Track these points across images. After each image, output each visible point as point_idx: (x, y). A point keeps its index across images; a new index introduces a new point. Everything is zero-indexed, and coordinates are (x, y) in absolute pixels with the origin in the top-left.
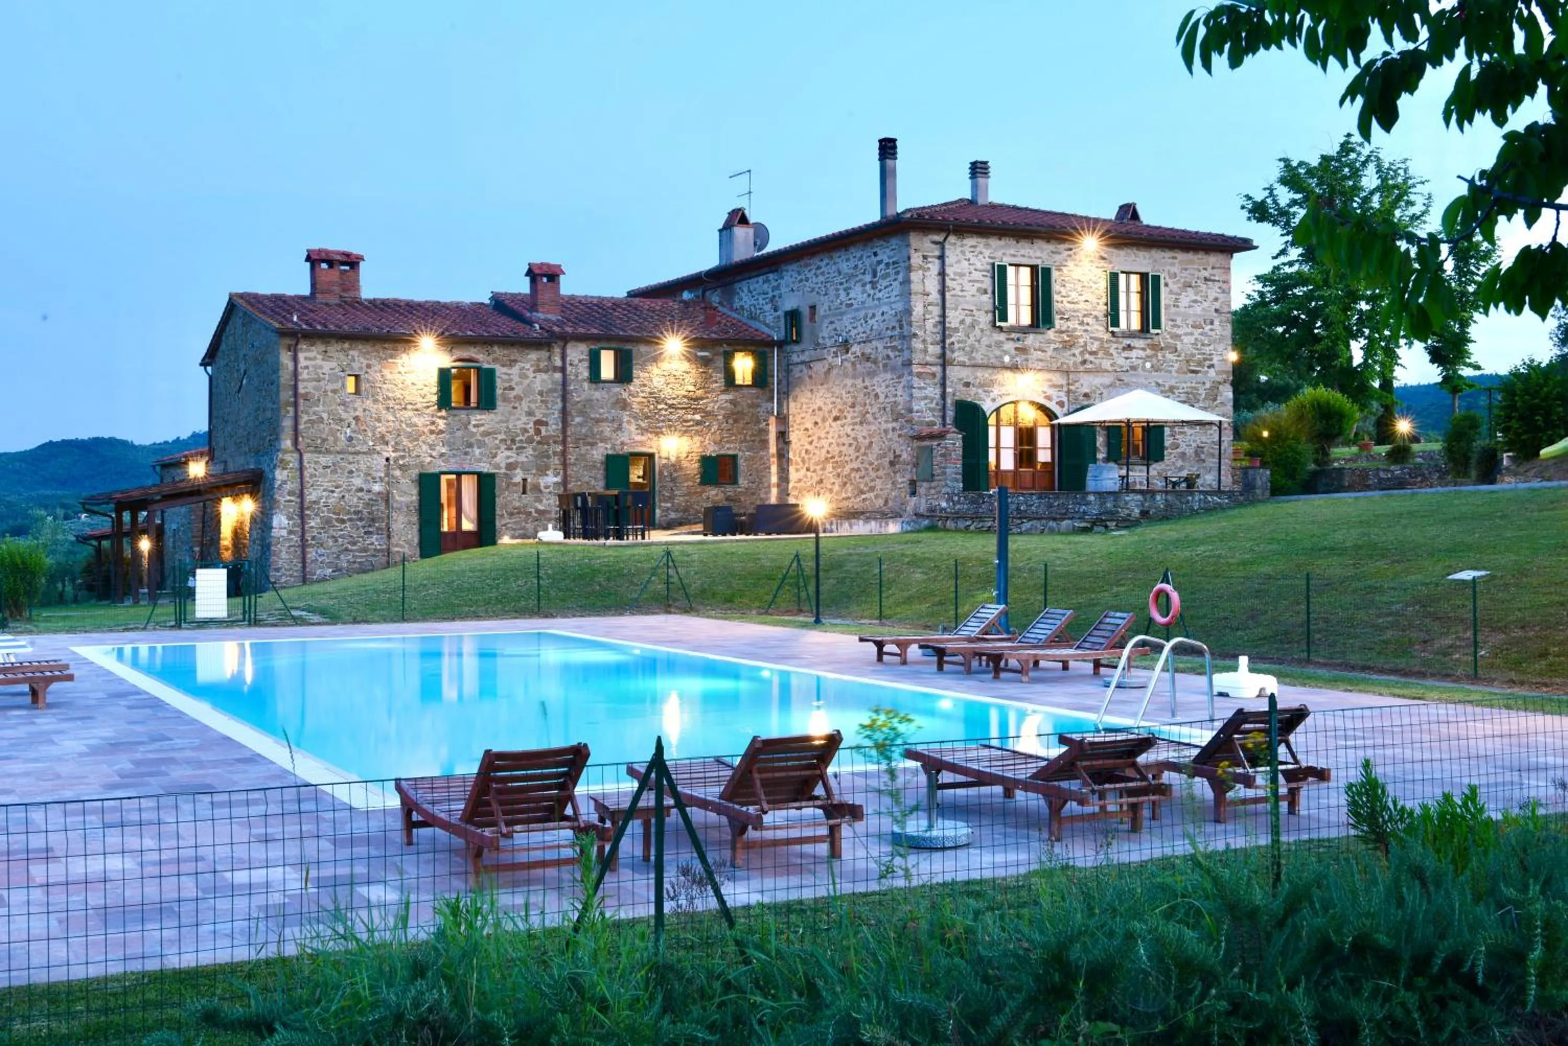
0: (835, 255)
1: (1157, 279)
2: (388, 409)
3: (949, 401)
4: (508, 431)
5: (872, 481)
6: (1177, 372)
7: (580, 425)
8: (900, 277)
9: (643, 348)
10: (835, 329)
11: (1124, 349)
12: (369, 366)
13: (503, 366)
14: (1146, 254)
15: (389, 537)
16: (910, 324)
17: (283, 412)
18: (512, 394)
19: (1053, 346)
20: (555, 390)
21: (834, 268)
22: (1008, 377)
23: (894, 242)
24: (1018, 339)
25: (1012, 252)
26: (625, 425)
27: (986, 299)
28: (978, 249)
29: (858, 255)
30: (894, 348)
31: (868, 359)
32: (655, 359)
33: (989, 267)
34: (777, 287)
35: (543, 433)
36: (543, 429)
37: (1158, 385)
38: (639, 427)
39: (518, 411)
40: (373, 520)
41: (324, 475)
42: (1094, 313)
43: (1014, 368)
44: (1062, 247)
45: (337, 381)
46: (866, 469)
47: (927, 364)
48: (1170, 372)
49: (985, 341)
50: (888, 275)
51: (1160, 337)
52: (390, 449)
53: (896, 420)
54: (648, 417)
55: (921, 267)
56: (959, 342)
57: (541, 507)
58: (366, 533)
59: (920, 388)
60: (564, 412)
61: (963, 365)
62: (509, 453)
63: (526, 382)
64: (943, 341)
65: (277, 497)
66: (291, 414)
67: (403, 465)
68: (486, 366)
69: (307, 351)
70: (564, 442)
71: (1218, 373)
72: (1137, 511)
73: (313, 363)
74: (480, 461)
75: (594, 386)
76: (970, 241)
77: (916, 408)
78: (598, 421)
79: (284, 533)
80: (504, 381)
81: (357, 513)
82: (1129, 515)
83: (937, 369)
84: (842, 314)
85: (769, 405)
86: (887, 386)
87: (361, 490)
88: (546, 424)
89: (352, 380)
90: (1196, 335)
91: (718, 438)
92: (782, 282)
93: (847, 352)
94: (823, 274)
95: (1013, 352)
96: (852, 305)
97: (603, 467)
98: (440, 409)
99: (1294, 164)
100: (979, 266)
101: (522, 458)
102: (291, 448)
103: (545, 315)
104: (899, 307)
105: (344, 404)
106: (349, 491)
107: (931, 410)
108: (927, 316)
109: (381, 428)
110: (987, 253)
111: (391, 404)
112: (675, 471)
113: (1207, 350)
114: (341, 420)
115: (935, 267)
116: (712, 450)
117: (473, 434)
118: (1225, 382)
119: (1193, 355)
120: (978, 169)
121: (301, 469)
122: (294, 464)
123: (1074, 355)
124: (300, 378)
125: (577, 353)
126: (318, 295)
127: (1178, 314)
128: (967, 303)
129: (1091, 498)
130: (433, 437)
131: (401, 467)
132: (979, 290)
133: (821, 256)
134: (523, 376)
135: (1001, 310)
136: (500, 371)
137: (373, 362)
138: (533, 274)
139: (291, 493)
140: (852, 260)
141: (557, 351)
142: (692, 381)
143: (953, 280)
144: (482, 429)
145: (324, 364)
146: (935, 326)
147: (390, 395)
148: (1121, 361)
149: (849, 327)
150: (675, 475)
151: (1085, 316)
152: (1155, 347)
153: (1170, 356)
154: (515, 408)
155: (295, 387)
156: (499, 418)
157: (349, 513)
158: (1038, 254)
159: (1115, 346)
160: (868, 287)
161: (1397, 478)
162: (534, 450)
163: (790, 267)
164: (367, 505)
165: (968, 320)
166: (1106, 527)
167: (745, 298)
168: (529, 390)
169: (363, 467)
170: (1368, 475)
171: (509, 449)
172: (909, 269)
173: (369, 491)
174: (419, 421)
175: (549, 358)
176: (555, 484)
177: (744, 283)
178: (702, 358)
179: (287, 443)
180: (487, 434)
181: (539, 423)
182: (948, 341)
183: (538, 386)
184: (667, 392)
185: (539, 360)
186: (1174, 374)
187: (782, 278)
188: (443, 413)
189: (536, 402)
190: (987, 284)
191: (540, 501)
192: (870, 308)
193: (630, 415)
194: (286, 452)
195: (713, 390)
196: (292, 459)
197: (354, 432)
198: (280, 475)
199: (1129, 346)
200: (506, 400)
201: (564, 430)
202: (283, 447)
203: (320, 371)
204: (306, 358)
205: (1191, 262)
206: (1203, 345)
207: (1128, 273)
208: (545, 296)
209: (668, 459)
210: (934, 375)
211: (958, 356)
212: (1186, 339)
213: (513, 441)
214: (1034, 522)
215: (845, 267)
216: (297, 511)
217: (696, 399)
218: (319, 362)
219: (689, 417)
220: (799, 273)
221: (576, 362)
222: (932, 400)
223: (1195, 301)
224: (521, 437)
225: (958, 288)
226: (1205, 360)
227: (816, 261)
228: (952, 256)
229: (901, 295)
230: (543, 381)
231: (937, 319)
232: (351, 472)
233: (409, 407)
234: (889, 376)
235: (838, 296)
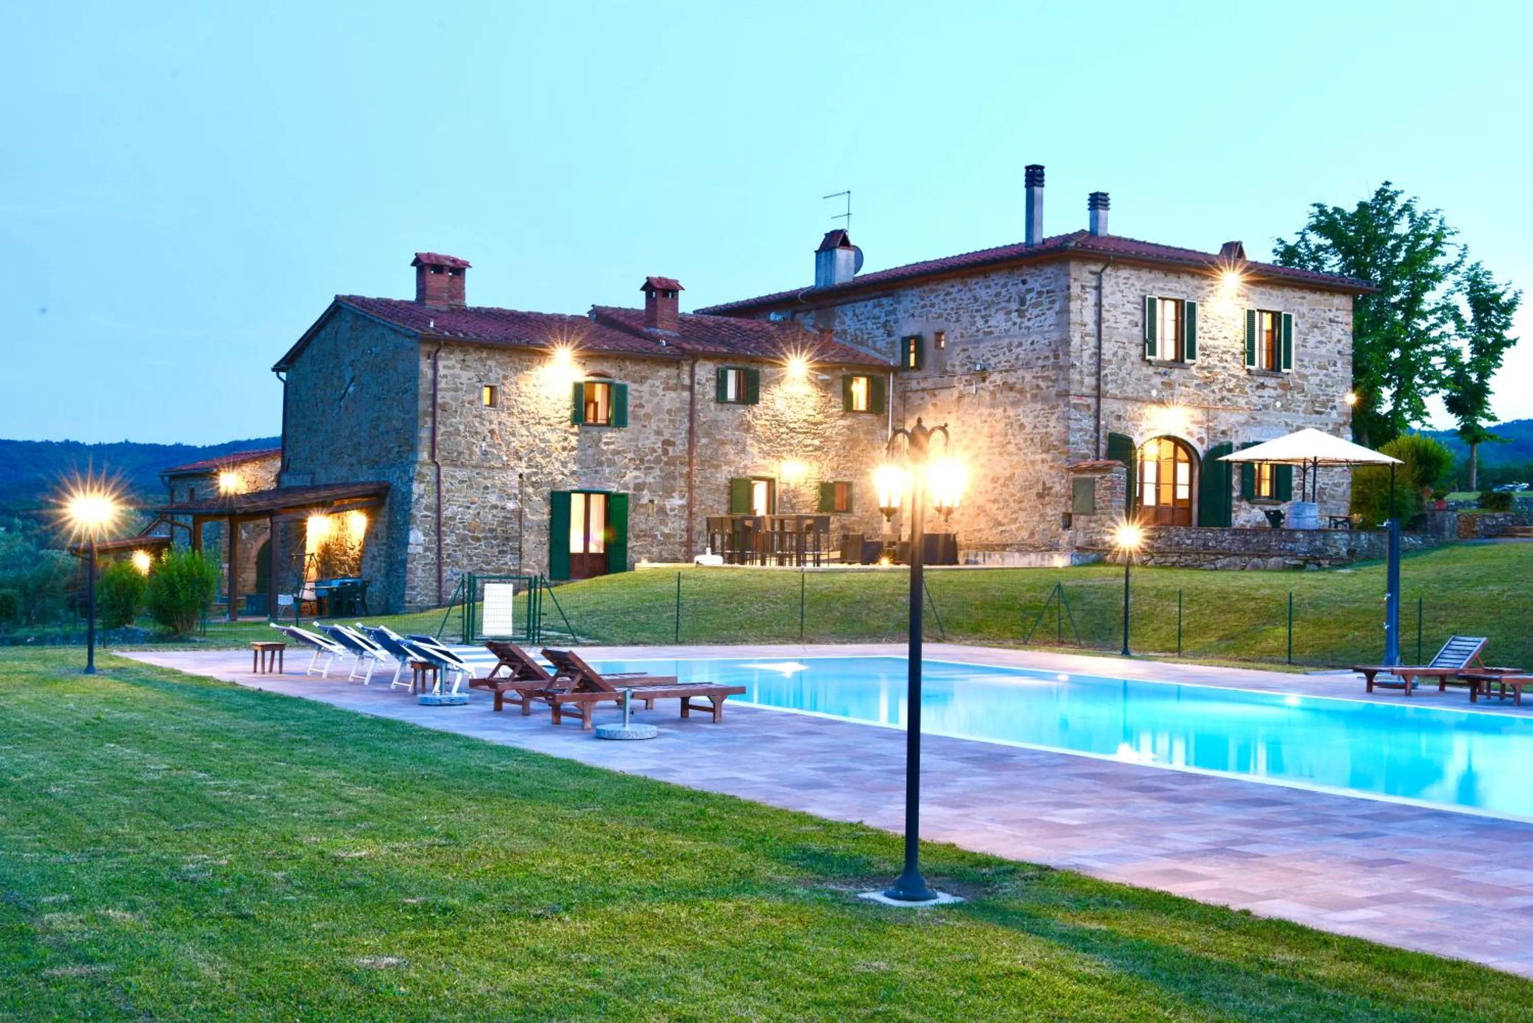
0: (971, 281)
1: (1288, 318)
2: (522, 422)
3: (1102, 434)
4: (637, 450)
5: (1013, 513)
6: (1304, 412)
7: (706, 445)
8: (1057, 307)
9: (767, 370)
10: (969, 357)
11: (1258, 387)
12: (505, 377)
13: (635, 382)
14: (1279, 293)
15: (521, 558)
16: (1068, 354)
17: (421, 423)
18: (642, 412)
19: (1196, 382)
20: (683, 409)
21: (969, 294)
22: (1152, 411)
23: (1049, 270)
24: (1165, 374)
25: (1161, 285)
26: (749, 448)
27: (1137, 331)
28: (1131, 281)
29: (1002, 282)
30: (1045, 378)
31: (1011, 389)
32: (778, 382)
33: (1140, 300)
34: (894, 312)
35: (671, 453)
36: (670, 449)
37: (1287, 424)
38: (761, 451)
39: (647, 430)
40: (507, 539)
41: (460, 491)
42: (1233, 350)
43: (1161, 402)
44: (1205, 283)
45: (474, 392)
46: (1006, 501)
47: (1083, 395)
48: (1298, 412)
49: (1135, 375)
50: (1038, 304)
51: (1290, 377)
52: (524, 464)
53: (1047, 451)
54: (770, 441)
55: (1079, 297)
56: (1112, 374)
57: (666, 531)
58: (500, 552)
59: (1076, 420)
60: (691, 432)
61: (1115, 398)
62: (637, 473)
63: (656, 400)
64: (1098, 373)
65: (414, 511)
66: (429, 424)
67: (536, 482)
68: (618, 382)
69: (448, 359)
70: (690, 464)
71: (1339, 414)
72: (1344, 550)
73: (452, 372)
74: (608, 480)
75: (719, 406)
76: (1124, 273)
77: (1072, 440)
78: (723, 443)
79: (420, 549)
80: (634, 398)
81: (491, 530)
82: (1337, 554)
83: (1092, 401)
84: (978, 342)
85: (884, 432)
86: (1037, 417)
87: (495, 507)
88: (673, 444)
89: (486, 392)
90: (1321, 377)
91: (835, 465)
92: (900, 307)
93: (984, 380)
94: (954, 300)
95: (1160, 386)
96: (991, 333)
97: (726, 491)
98: (572, 426)
99: (1330, 211)
100: (1131, 299)
101: (650, 479)
102: (429, 461)
103: (664, 331)
104: (1055, 336)
105: (480, 416)
106: (484, 507)
107: (1086, 442)
108: (1085, 347)
109: (516, 444)
110: (1138, 285)
111: (525, 417)
112: (795, 497)
113: (1330, 391)
114: (477, 433)
115: (1091, 298)
116: (829, 478)
117: (605, 452)
118: (1345, 424)
119: (1318, 396)
120: (1098, 201)
121: (438, 482)
122: (431, 477)
123: (1213, 392)
124: (439, 387)
125: (705, 371)
126: (428, 302)
127: (1305, 354)
128: (1121, 335)
129: (1300, 535)
130: (565, 454)
131: (533, 484)
132: (1130, 322)
133: (952, 282)
134: (653, 394)
135: (1149, 343)
136: (631, 387)
137: (510, 373)
138: (649, 287)
139: (427, 508)
140: (993, 287)
141: (686, 368)
142: (812, 404)
143: (1108, 311)
144: (612, 447)
145: (463, 373)
146: (1091, 357)
147: (525, 408)
148: (1255, 399)
149: (989, 355)
150: (794, 501)
151: (1224, 352)
152: (1285, 387)
153: (1299, 397)
154: (644, 426)
155: (434, 396)
156: (629, 436)
157: (483, 531)
158: (1184, 289)
159: (1250, 384)
160: (1014, 315)
161: (1502, 525)
162: (661, 470)
163: (910, 292)
164: (501, 523)
165: (1121, 353)
166: (1319, 565)
167: (848, 322)
168: (658, 408)
169: (498, 482)
170: (1474, 521)
171: (637, 468)
172: (1068, 298)
173: (503, 508)
174: (552, 437)
175: (678, 375)
176: (681, 506)
177: (848, 306)
178: (823, 381)
179: (424, 456)
180: (616, 452)
181: (667, 443)
182: (1103, 373)
183: (667, 405)
184: (788, 416)
185: (668, 377)
186: (1302, 415)
187: (899, 303)
188: (576, 429)
189: (664, 420)
190: (1138, 317)
191: (666, 525)
192: (1016, 336)
193: (753, 438)
194: (423, 464)
195: (832, 415)
196: (429, 472)
197: (489, 446)
198: (418, 488)
199: (1262, 384)
200: (636, 417)
201: (690, 452)
202: (420, 459)
203: (458, 381)
204: (444, 367)
205: (1318, 303)
206: (1327, 386)
207: (1261, 311)
208: (663, 312)
209: (788, 484)
210: (1088, 407)
211: (1111, 389)
212: (1313, 380)
213: (642, 461)
214: (1233, 559)
215: (982, 293)
216: (434, 527)
217: (815, 424)
218: (457, 371)
219: (808, 442)
220: (922, 299)
221: (704, 381)
222: (1086, 431)
223: (1321, 342)
224: (649, 457)
225: (1112, 320)
226: (1328, 401)
227: (945, 286)
228: (1108, 286)
229: (1057, 325)
230: (672, 399)
231: (1093, 350)
232: (486, 488)
233: (543, 421)
234: (1039, 406)
235: (973, 324)
